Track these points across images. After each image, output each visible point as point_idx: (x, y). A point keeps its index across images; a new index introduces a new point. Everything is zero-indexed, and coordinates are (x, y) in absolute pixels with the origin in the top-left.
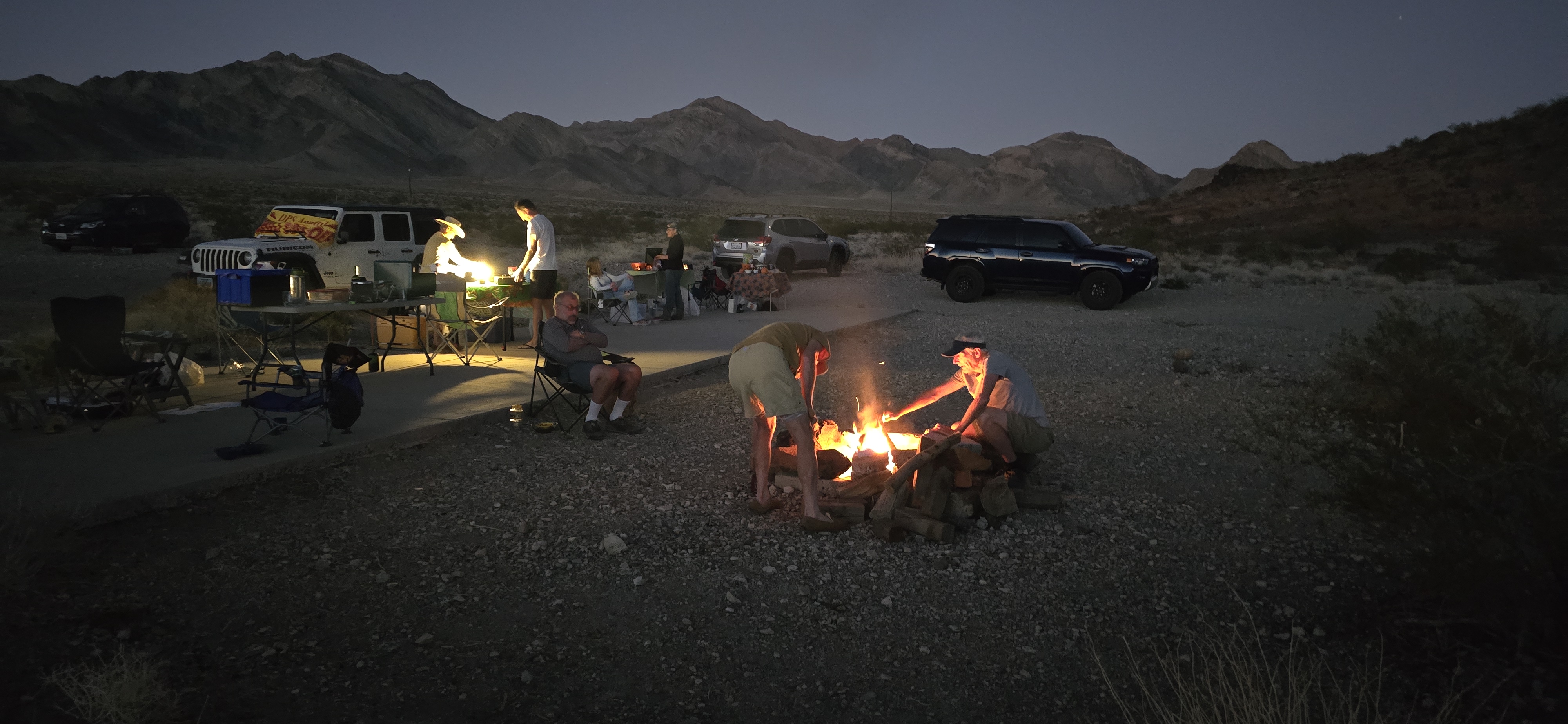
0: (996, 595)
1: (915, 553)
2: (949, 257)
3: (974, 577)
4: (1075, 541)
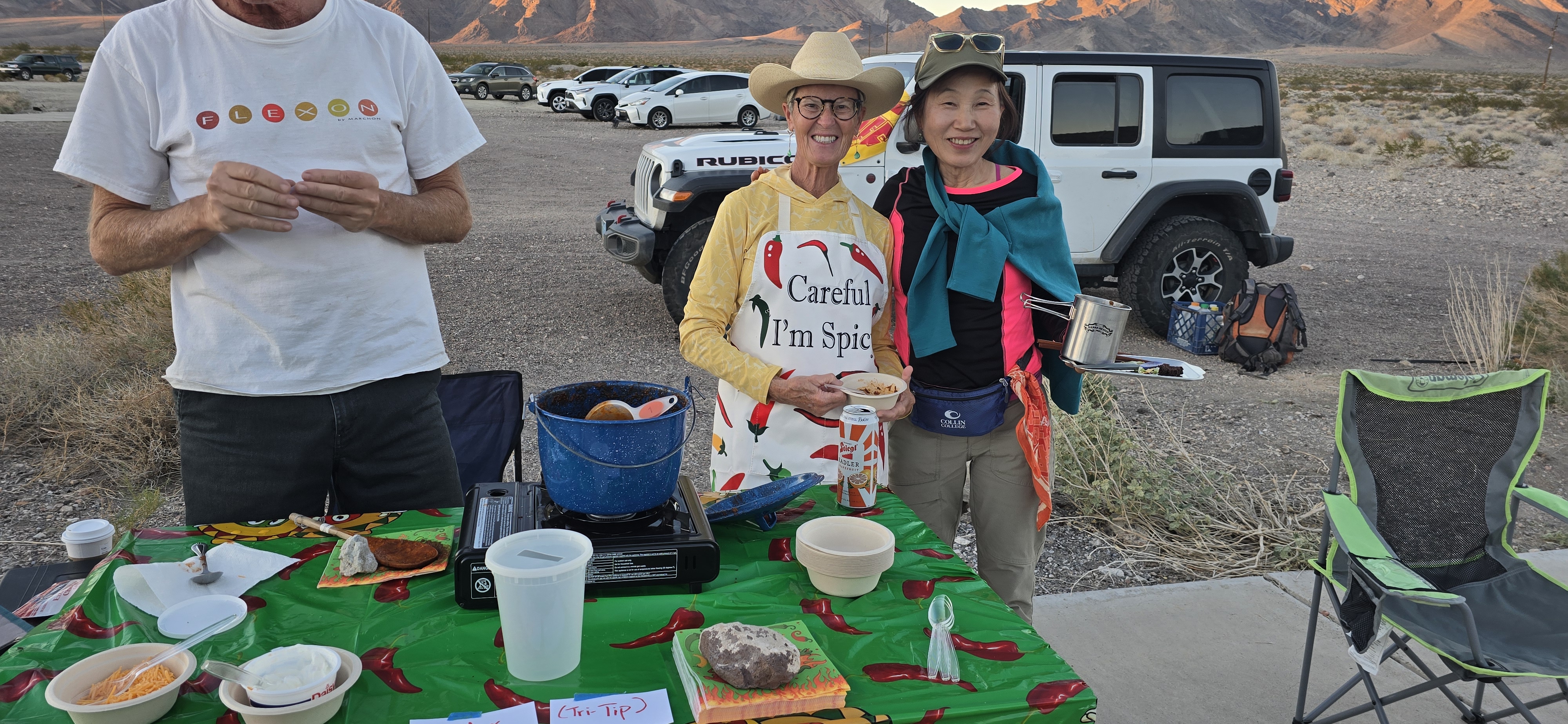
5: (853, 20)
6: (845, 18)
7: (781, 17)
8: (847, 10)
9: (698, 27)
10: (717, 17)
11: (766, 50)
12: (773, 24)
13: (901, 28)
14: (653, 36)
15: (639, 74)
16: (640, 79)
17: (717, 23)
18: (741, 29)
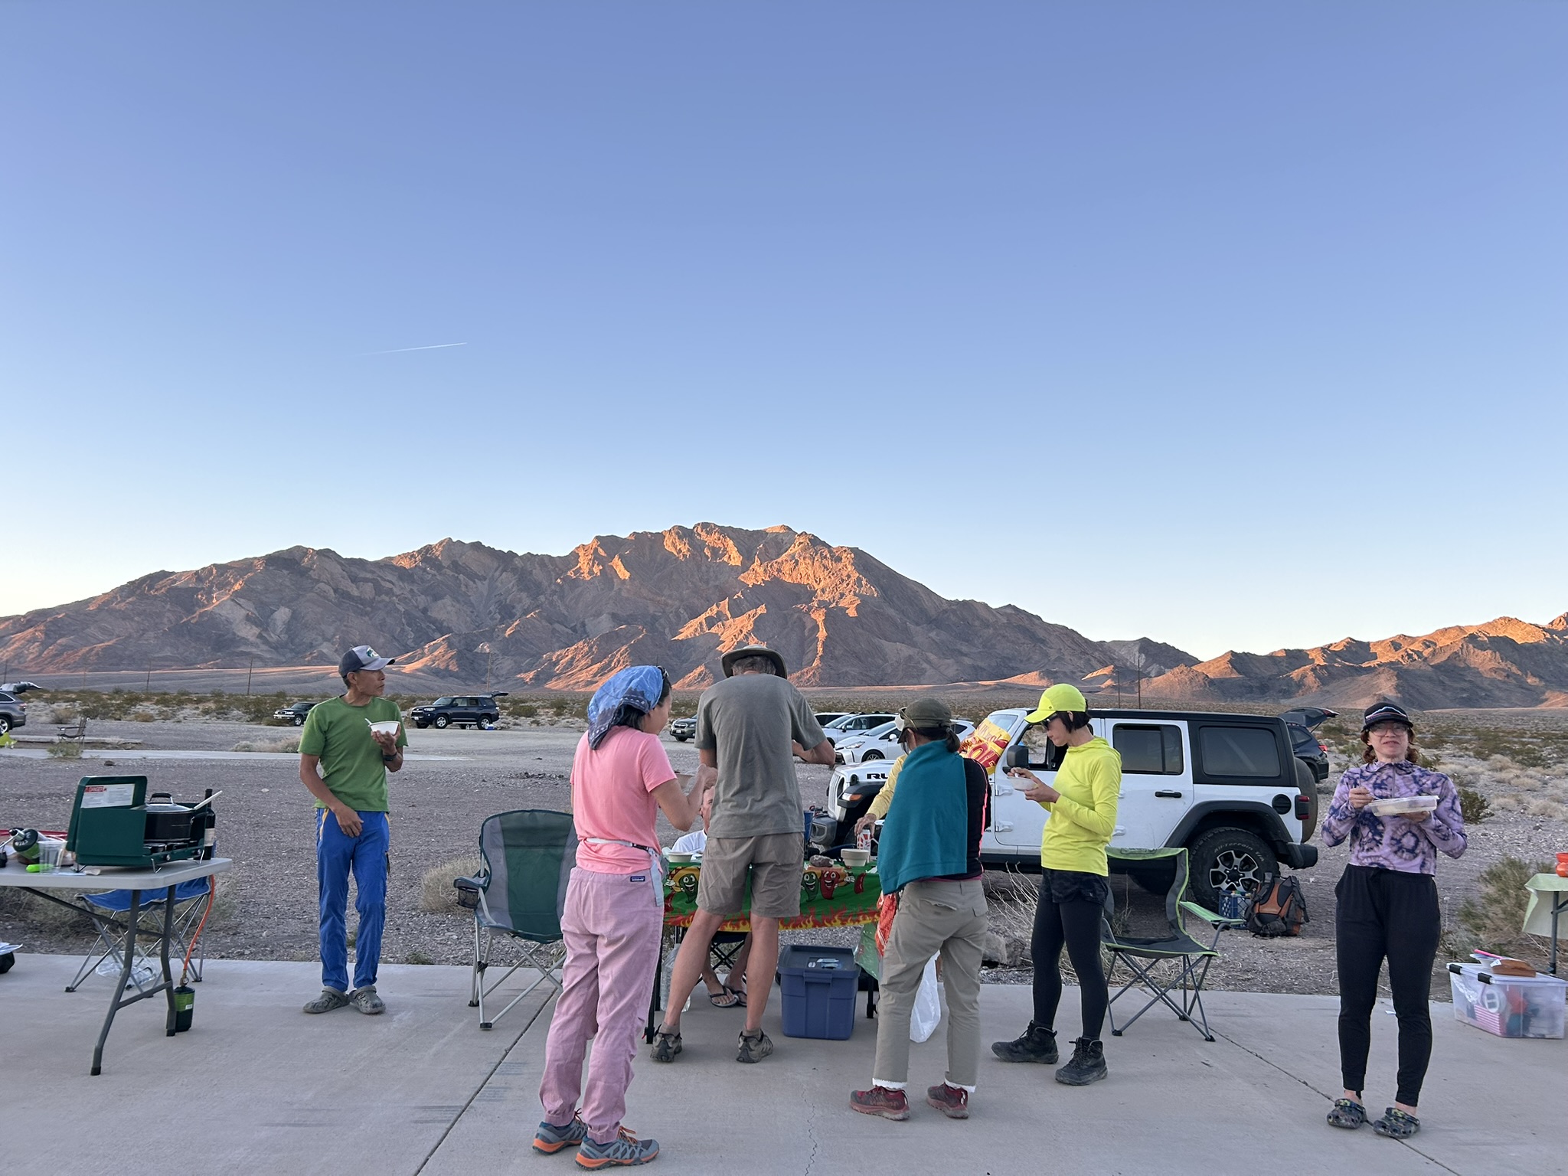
5: (1104, 665)
6: (1094, 662)
7: (1021, 661)
8: (1097, 654)
9: (930, 672)
10: (950, 661)
11: (1006, 696)
12: (1012, 668)
13: (1159, 674)
14: (881, 680)
15: (856, 719)
16: (857, 724)
17: (951, 668)
18: (977, 674)
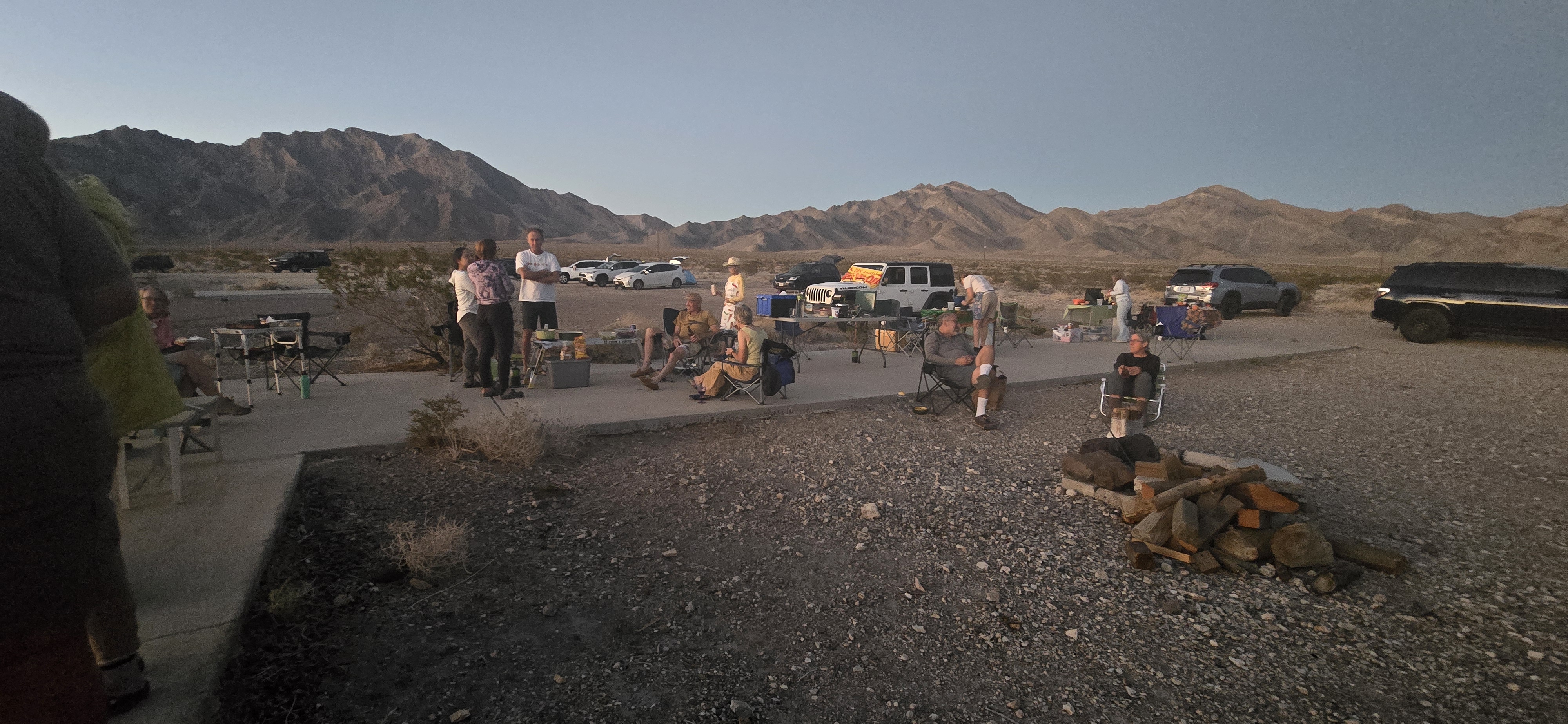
0: (1219, 665)
1: (1155, 585)
2: (1407, 300)
3: (1207, 634)
4: (1394, 622)
